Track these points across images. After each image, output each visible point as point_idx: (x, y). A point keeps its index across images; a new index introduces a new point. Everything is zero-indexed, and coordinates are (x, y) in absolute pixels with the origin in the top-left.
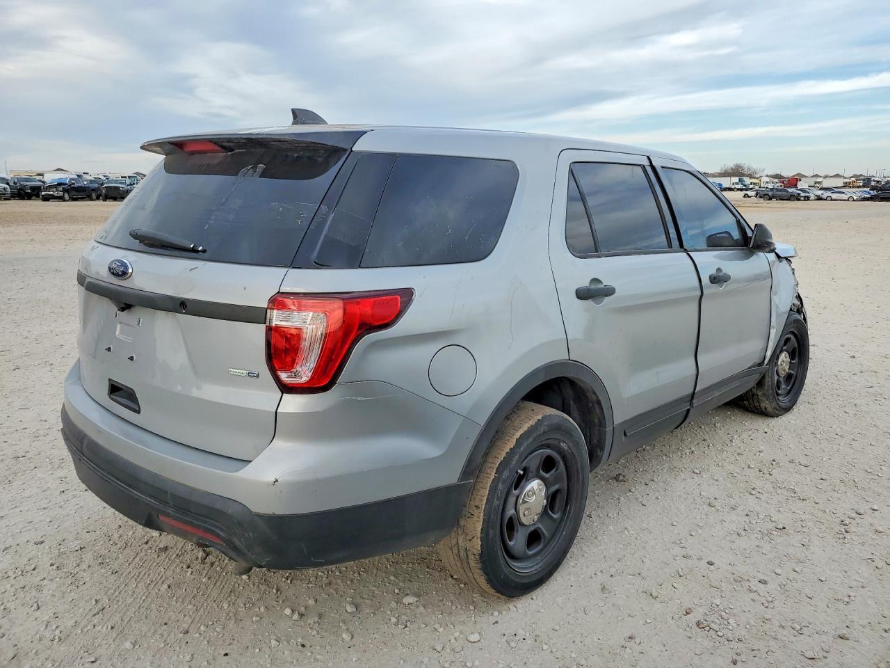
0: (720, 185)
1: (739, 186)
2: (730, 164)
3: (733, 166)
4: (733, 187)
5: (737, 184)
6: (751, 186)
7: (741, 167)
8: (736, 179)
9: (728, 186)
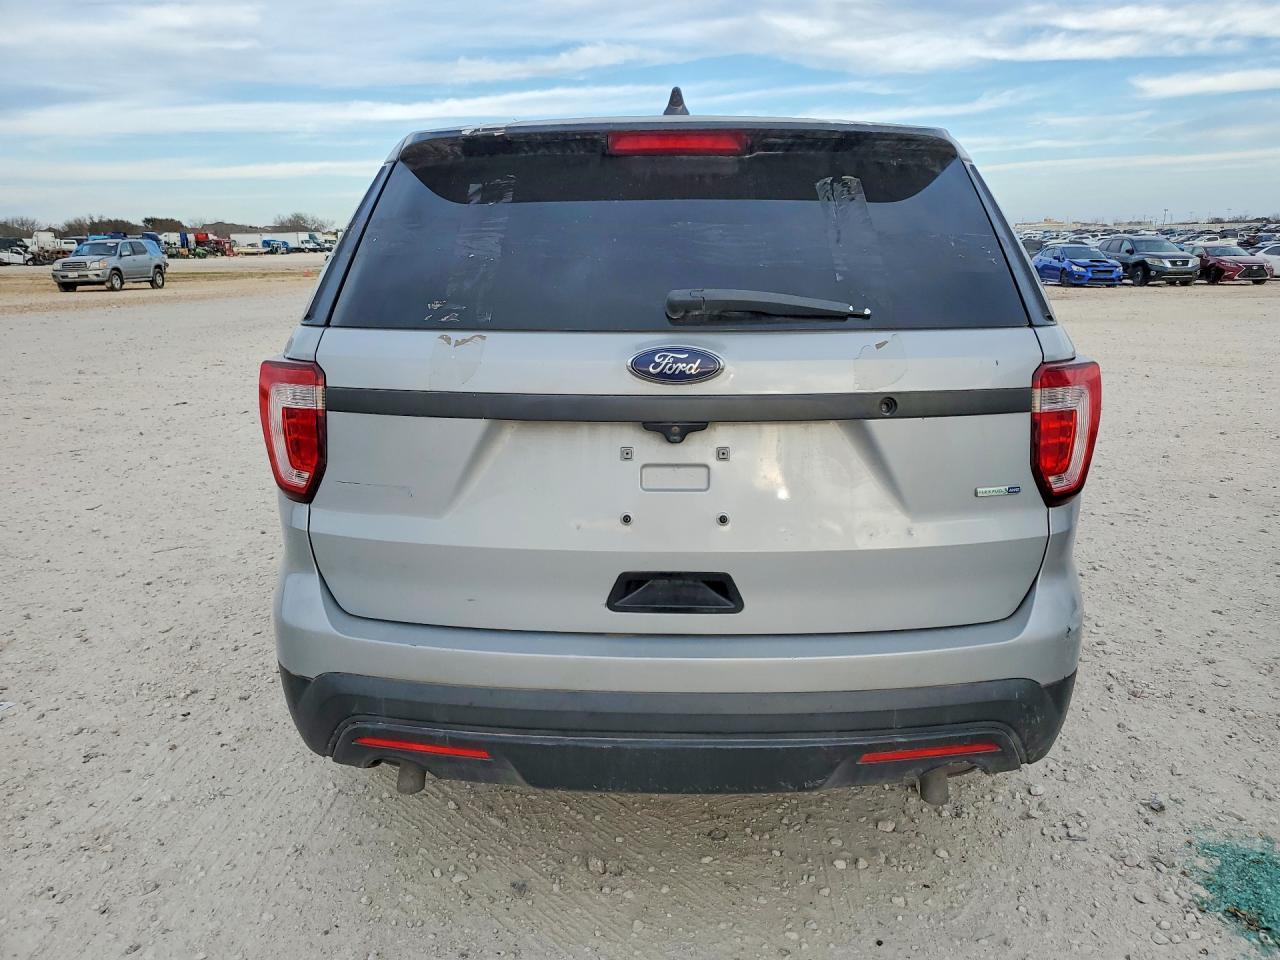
0: (285, 243)
1: (311, 245)
2: (287, 214)
3: (290, 217)
4: (303, 246)
5: (307, 242)
6: (327, 245)
7: (302, 219)
8: (304, 236)
9: (297, 246)
